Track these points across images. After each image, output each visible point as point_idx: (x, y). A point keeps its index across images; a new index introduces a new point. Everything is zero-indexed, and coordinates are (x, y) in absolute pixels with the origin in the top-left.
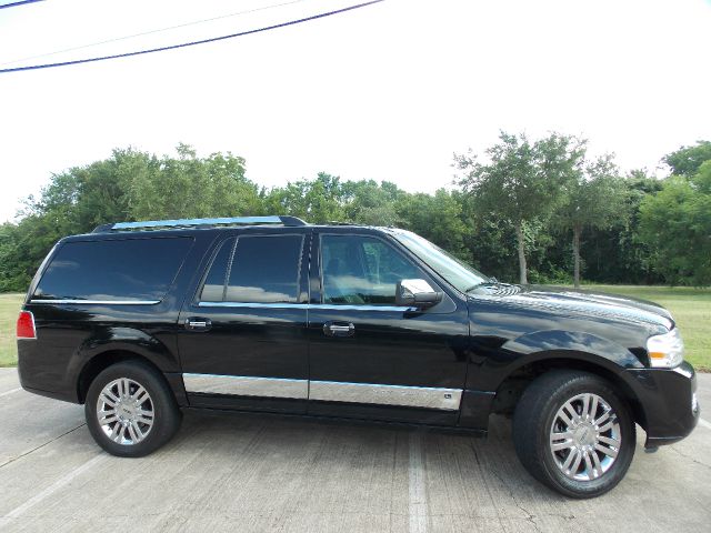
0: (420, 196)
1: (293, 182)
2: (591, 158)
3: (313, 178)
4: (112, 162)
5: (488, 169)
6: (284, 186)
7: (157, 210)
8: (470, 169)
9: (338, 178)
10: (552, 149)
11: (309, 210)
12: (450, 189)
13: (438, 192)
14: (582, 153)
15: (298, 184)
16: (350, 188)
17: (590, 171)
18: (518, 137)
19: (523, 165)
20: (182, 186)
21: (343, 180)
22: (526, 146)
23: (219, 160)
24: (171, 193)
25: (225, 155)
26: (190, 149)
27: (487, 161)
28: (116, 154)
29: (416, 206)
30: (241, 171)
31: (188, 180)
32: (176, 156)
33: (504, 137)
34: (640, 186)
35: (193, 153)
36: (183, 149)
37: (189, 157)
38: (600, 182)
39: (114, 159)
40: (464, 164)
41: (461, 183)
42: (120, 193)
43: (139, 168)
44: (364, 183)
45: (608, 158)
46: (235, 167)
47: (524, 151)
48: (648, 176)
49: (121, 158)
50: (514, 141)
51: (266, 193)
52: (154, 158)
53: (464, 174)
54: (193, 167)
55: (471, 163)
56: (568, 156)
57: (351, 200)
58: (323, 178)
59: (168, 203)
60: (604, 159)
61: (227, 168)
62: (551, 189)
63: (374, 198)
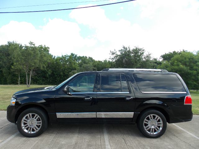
0: (99, 62)
2: (145, 54)
4: (7, 45)
5: (119, 56)
6: (61, 56)
7: (22, 61)
8: (114, 55)
9: (77, 55)
10: (136, 51)
11: (68, 63)
12: (108, 60)
13: (105, 61)
14: (143, 53)
15: (65, 56)
16: (80, 58)
17: (144, 58)
18: (128, 48)
19: (129, 55)
20: (30, 54)
22: (130, 50)
23: (42, 47)
24: (26, 56)
25: (43, 46)
26: (33, 43)
27: (119, 53)
29: (98, 64)
30: (48, 51)
31: (32, 52)
32: (29, 45)
33: (124, 47)
34: (156, 63)
35: (34, 45)
36: (31, 43)
37: (33, 46)
38: (147, 61)
39: (8, 44)
40: (113, 54)
41: (112, 59)
42: (9, 55)
43: (16, 48)
44: (84, 57)
45: (149, 55)
46: (46, 50)
47: (129, 51)
48: (158, 60)
49: (10, 44)
50: (127, 49)
51: (55, 58)
52: (21, 45)
53: (113, 56)
54: (34, 49)
55: (115, 54)
56: (139, 54)
57: (80, 61)
58: (72, 54)
59: (25, 59)
60: (148, 55)
61: (44, 50)
63: (87, 61)
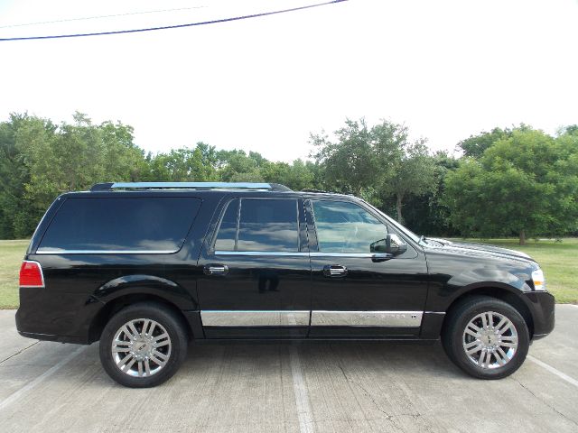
0: (281, 165)
1: (176, 149)
2: (411, 141)
3: (193, 147)
4: (9, 124)
5: (335, 146)
6: (167, 152)
7: (54, 169)
8: (323, 146)
9: (214, 148)
10: (384, 133)
11: (189, 173)
12: (304, 160)
13: (295, 162)
14: (404, 138)
15: (180, 151)
16: (223, 156)
17: (409, 151)
18: (359, 123)
19: (363, 145)
20: (79, 149)
21: (218, 149)
22: (365, 130)
23: (110, 128)
24: (67, 156)
25: (115, 123)
26: (85, 117)
27: (336, 140)
28: (13, 118)
29: (278, 173)
30: (130, 138)
31: (84, 143)
32: (73, 123)
33: (349, 123)
34: (443, 163)
35: (88, 121)
36: (79, 117)
37: (84, 124)
38: (417, 159)
39: (10, 121)
40: (318, 142)
41: (315, 157)
42: (15, 153)
43: (37, 131)
44: (235, 152)
45: (422, 142)
46: (124, 134)
47: (364, 134)
48: (449, 156)
49: (17, 122)
50: (356, 126)
51: (152, 158)
52: (50, 123)
53: (317, 150)
54: (89, 134)
55: (323, 140)
56: (395, 140)
57: (225, 165)
58: (201, 146)
59: (64, 163)
60: (420, 142)
61: (117, 134)
62: (383, 164)
63: (244, 165)
